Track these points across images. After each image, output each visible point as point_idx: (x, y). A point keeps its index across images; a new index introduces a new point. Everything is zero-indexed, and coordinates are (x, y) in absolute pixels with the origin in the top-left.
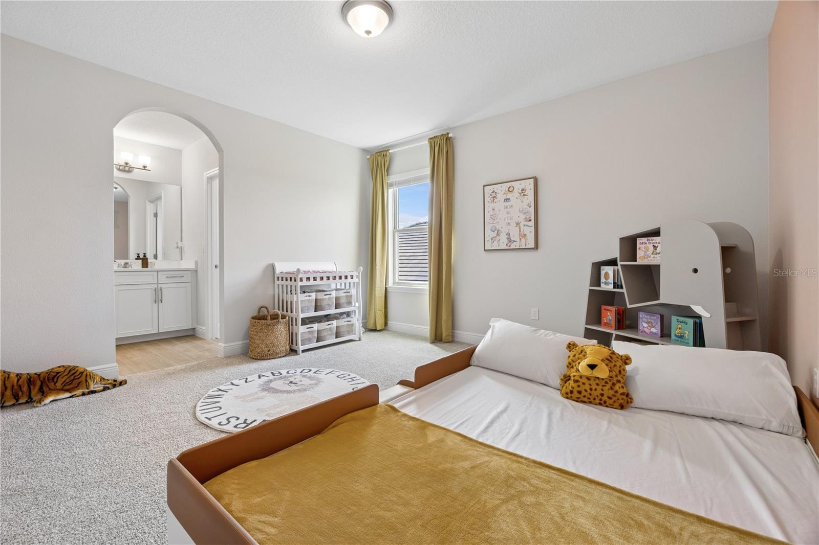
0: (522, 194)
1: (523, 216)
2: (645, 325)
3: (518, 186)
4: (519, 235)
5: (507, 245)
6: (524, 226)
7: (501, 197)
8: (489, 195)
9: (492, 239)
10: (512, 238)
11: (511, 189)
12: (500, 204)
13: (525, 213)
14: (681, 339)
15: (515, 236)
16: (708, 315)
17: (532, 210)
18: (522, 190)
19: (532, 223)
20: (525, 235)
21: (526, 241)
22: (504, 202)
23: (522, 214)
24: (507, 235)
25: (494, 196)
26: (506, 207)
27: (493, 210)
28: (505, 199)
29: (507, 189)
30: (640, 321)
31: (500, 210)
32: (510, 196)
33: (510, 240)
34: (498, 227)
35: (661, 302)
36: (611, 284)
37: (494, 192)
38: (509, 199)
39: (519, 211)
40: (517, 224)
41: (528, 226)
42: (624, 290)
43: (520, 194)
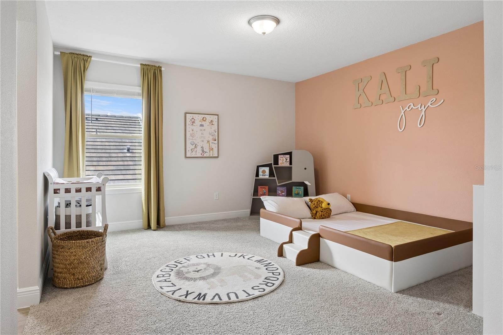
0: (211, 124)
1: (211, 137)
2: (280, 192)
3: (209, 118)
4: (209, 148)
5: (201, 154)
6: (212, 143)
7: (198, 123)
8: (190, 120)
9: (191, 150)
10: (205, 150)
11: (204, 119)
12: (197, 128)
13: (213, 135)
14: (298, 195)
15: (206, 149)
16: (310, 184)
17: (216, 134)
18: (211, 121)
19: (216, 142)
20: (213, 149)
21: (213, 152)
22: (200, 126)
23: (211, 136)
24: (201, 147)
25: (193, 121)
26: (201, 130)
27: (193, 130)
28: (200, 125)
29: (202, 119)
30: (278, 191)
31: (197, 131)
32: (203, 123)
33: (203, 151)
34: (196, 142)
35: (293, 181)
36: (267, 175)
37: (193, 118)
38: (203, 125)
39: (209, 134)
40: (208, 142)
41: (214, 143)
42: (276, 178)
43: (210, 123)
